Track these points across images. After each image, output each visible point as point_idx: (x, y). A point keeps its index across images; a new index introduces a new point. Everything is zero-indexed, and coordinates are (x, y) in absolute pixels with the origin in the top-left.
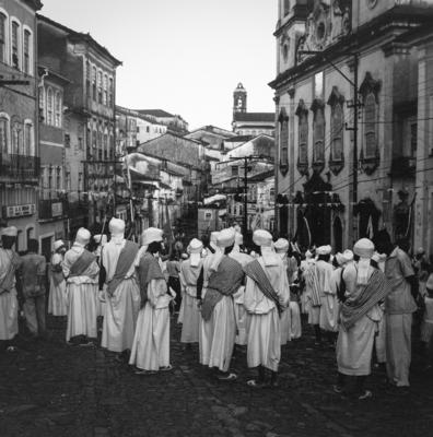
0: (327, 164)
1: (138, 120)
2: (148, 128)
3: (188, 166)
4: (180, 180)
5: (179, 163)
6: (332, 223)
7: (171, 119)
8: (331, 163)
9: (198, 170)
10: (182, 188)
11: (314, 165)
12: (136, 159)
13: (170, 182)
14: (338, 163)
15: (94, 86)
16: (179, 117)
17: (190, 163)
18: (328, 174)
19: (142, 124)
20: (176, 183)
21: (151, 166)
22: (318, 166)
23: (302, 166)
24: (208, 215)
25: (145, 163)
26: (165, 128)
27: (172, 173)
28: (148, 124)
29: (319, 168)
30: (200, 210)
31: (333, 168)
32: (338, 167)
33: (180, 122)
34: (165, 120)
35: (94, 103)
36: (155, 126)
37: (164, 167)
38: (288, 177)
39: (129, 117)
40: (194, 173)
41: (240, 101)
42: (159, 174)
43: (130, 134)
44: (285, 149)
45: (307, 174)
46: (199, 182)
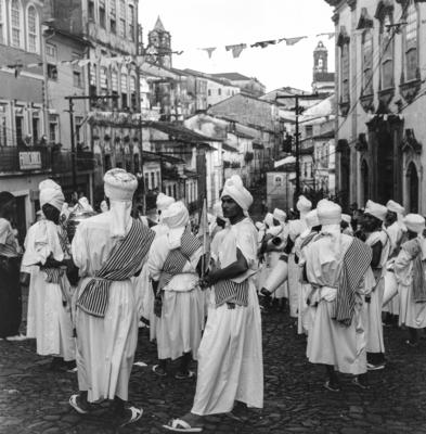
0: (397, 90)
1: (209, 82)
2: (220, 90)
3: (260, 129)
4: (250, 143)
5: (251, 126)
6: (405, 172)
7: (247, 82)
8: (403, 86)
9: (271, 133)
10: (252, 151)
11: (381, 94)
12: (202, 121)
13: (238, 144)
14: (411, 85)
15: (102, 11)
16: (256, 80)
17: (262, 125)
18: (399, 103)
19: (213, 86)
20: (245, 146)
21: (217, 128)
22: (387, 93)
23: (366, 99)
24: (278, 180)
25: (211, 126)
26: (238, 90)
27: (241, 136)
28: (221, 86)
29: (387, 97)
30: (269, 174)
31: (405, 93)
32: (411, 91)
33: (257, 85)
34: (241, 83)
35: (102, 31)
36: (227, 88)
37: (232, 129)
38: (350, 117)
39: (199, 79)
40: (266, 135)
41: (320, 61)
42: (226, 136)
43: (200, 97)
44: (346, 81)
45: (372, 109)
46: (272, 145)
